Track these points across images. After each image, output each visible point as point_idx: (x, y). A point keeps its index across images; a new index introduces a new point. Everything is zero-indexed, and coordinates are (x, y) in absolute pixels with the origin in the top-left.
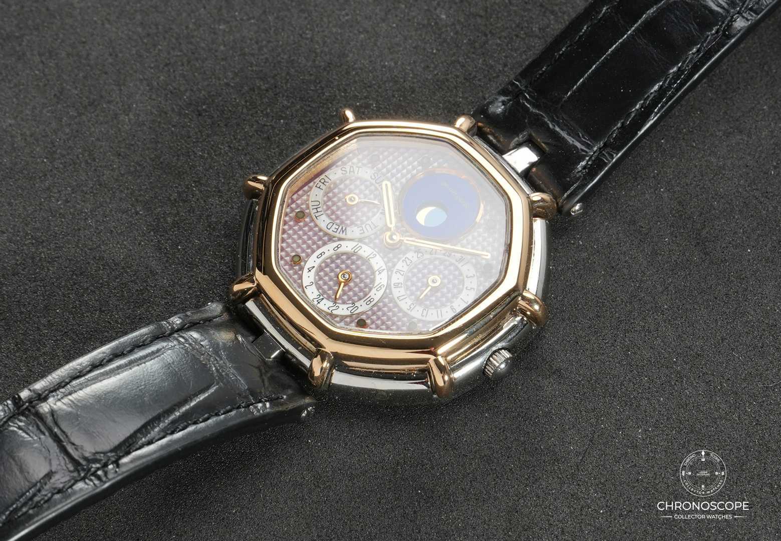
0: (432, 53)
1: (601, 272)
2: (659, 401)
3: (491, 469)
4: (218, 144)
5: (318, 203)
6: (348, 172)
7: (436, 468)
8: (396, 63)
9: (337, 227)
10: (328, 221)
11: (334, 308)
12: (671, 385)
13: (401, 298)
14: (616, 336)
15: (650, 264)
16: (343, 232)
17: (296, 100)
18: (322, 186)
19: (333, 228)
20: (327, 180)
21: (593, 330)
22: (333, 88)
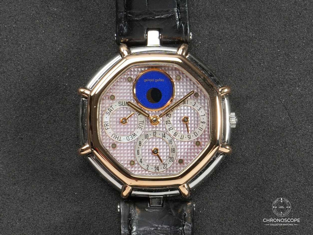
0: (69, 28)
1: (219, 46)
2: (291, 71)
3: (268, 155)
4: (41, 143)
5: (114, 135)
6: (110, 112)
7: (250, 175)
8: (61, 45)
9: (131, 136)
10: (125, 137)
11: (166, 166)
12: (288, 61)
13: (182, 138)
14: (250, 63)
15: (231, 25)
16: (135, 136)
17: (46, 97)
18: (108, 127)
19: (130, 138)
20: (107, 123)
21: (241, 69)
22: (52, 78)
